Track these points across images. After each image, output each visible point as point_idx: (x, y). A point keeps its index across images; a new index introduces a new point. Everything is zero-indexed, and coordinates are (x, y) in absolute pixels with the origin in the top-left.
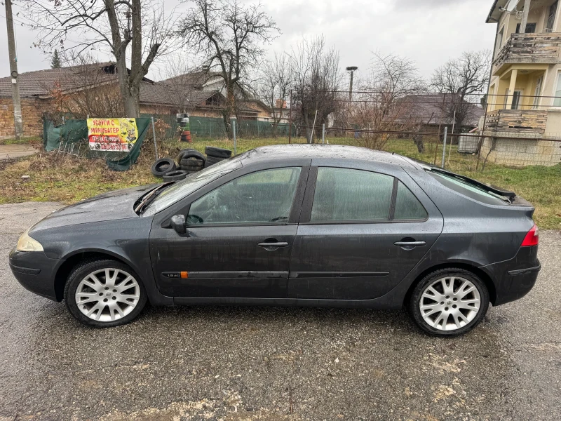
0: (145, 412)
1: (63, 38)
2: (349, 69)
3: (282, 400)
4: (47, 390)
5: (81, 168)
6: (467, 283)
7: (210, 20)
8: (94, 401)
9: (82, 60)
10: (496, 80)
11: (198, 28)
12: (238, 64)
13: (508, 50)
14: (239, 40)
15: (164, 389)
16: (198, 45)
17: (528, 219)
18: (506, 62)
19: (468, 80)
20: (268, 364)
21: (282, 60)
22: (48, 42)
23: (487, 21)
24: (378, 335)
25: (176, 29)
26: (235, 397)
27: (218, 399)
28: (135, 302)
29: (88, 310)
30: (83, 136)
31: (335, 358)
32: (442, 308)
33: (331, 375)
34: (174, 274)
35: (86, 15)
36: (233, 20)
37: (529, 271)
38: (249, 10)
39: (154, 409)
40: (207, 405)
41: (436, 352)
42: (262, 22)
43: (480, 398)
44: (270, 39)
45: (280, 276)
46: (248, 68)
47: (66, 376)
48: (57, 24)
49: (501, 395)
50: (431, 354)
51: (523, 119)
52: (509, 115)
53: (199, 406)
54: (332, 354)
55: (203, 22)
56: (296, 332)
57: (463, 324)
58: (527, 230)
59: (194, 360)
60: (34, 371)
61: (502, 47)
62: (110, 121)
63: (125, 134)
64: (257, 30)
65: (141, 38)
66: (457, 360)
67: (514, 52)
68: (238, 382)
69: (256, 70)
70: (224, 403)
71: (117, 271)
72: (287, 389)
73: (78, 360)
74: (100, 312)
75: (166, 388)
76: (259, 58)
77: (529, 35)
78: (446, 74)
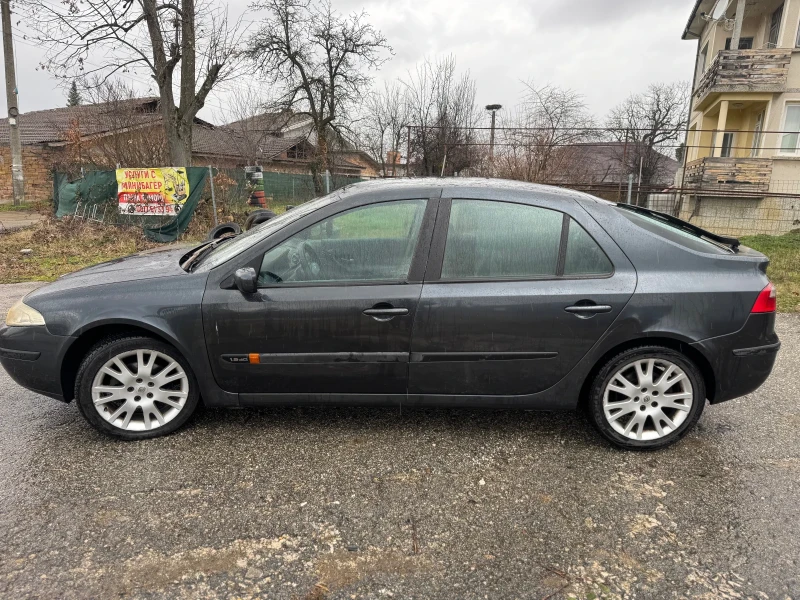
0: (194, 553)
1: (83, 56)
2: (489, 108)
3: (402, 536)
4: (47, 523)
5: (107, 239)
6: (673, 367)
7: (293, 36)
8: (117, 538)
9: (110, 89)
10: (698, 119)
11: (275, 46)
12: (333, 97)
13: (716, 74)
14: (334, 64)
15: (223, 521)
16: (275, 71)
17: (760, 275)
18: (713, 90)
19: (657, 124)
20: (379, 487)
21: (395, 92)
22: (61, 63)
23: (684, 37)
24: (542, 449)
25: (245, 47)
26: (331, 533)
27: (305, 535)
28: (182, 403)
29: (111, 413)
30: (110, 193)
31: (479, 479)
32: (636, 408)
33: (474, 502)
34: (239, 358)
35: (116, 24)
36: (326, 35)
37: (763, 349)
38: (349, 22)
39: (208, 549)
40: (288, 543)
41: (628, 470)
42: (367, 38)
43: (699, 532)
44: (377, 63)
45: (397, 359)
46: (347, 104)
47: (75, 505)
48: (74, 37)
49: (728, 528)
50: (621, 473)
51: (739, 171)
52: (718, 165)
53: (276, 544)
54: (475, 473)
55: (284, 39)
56: (420, 444)
57: (667, 431)
58: (759, 290)
59: (269, 482)
60: (28, 497)
61: (706, 70)
62: (150, 172)
63: (170, 190)
64: (359, 50)
65: (194, 57)
66: (660, 481)
67: (723, 77)
68: (334, 511)
69: (357, 105)
70: (315, 541)
71: (154, 355)
72: (409, 521)
73: (95, 483)
74: (128, 416)
75: (226, 521)
76: (362, 89)
77: (744, 52)
78: (626, 116)
